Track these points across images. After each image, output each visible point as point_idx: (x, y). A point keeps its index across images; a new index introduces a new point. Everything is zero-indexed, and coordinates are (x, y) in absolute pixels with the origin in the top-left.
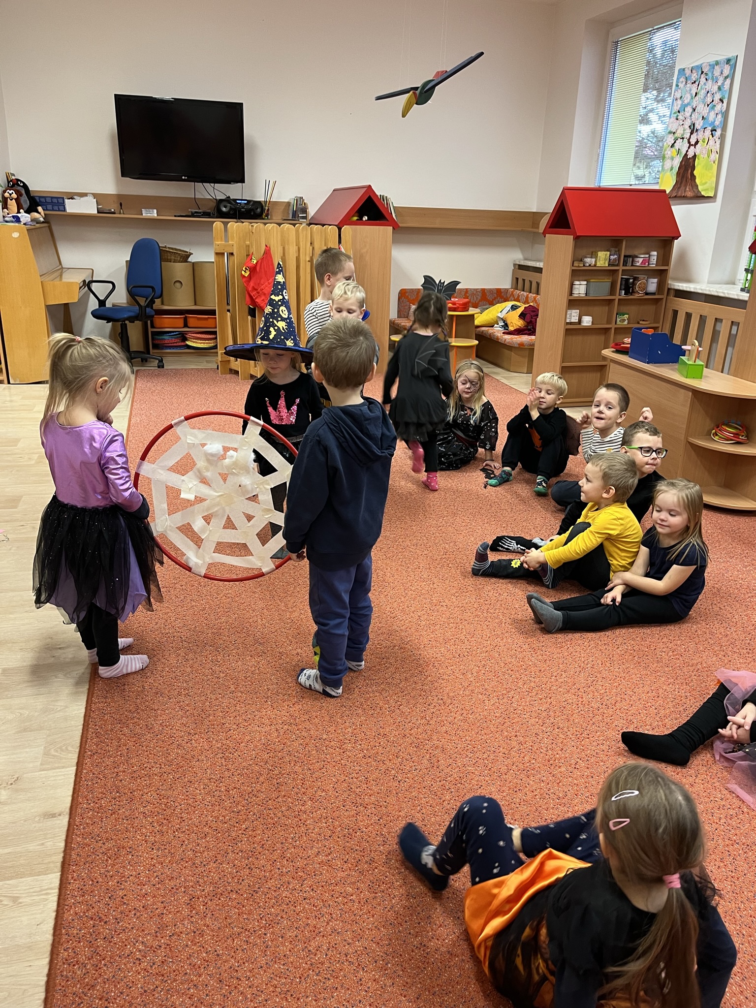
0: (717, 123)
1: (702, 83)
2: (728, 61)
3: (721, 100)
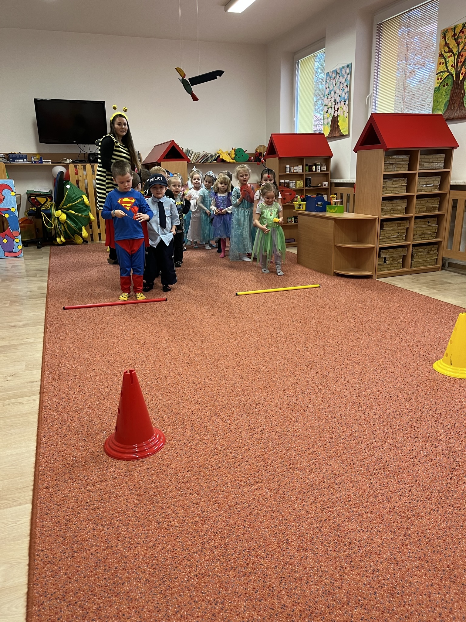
0: (346, 98)
1: (337, 79)
2: (348, 66)
3: (347, 86)
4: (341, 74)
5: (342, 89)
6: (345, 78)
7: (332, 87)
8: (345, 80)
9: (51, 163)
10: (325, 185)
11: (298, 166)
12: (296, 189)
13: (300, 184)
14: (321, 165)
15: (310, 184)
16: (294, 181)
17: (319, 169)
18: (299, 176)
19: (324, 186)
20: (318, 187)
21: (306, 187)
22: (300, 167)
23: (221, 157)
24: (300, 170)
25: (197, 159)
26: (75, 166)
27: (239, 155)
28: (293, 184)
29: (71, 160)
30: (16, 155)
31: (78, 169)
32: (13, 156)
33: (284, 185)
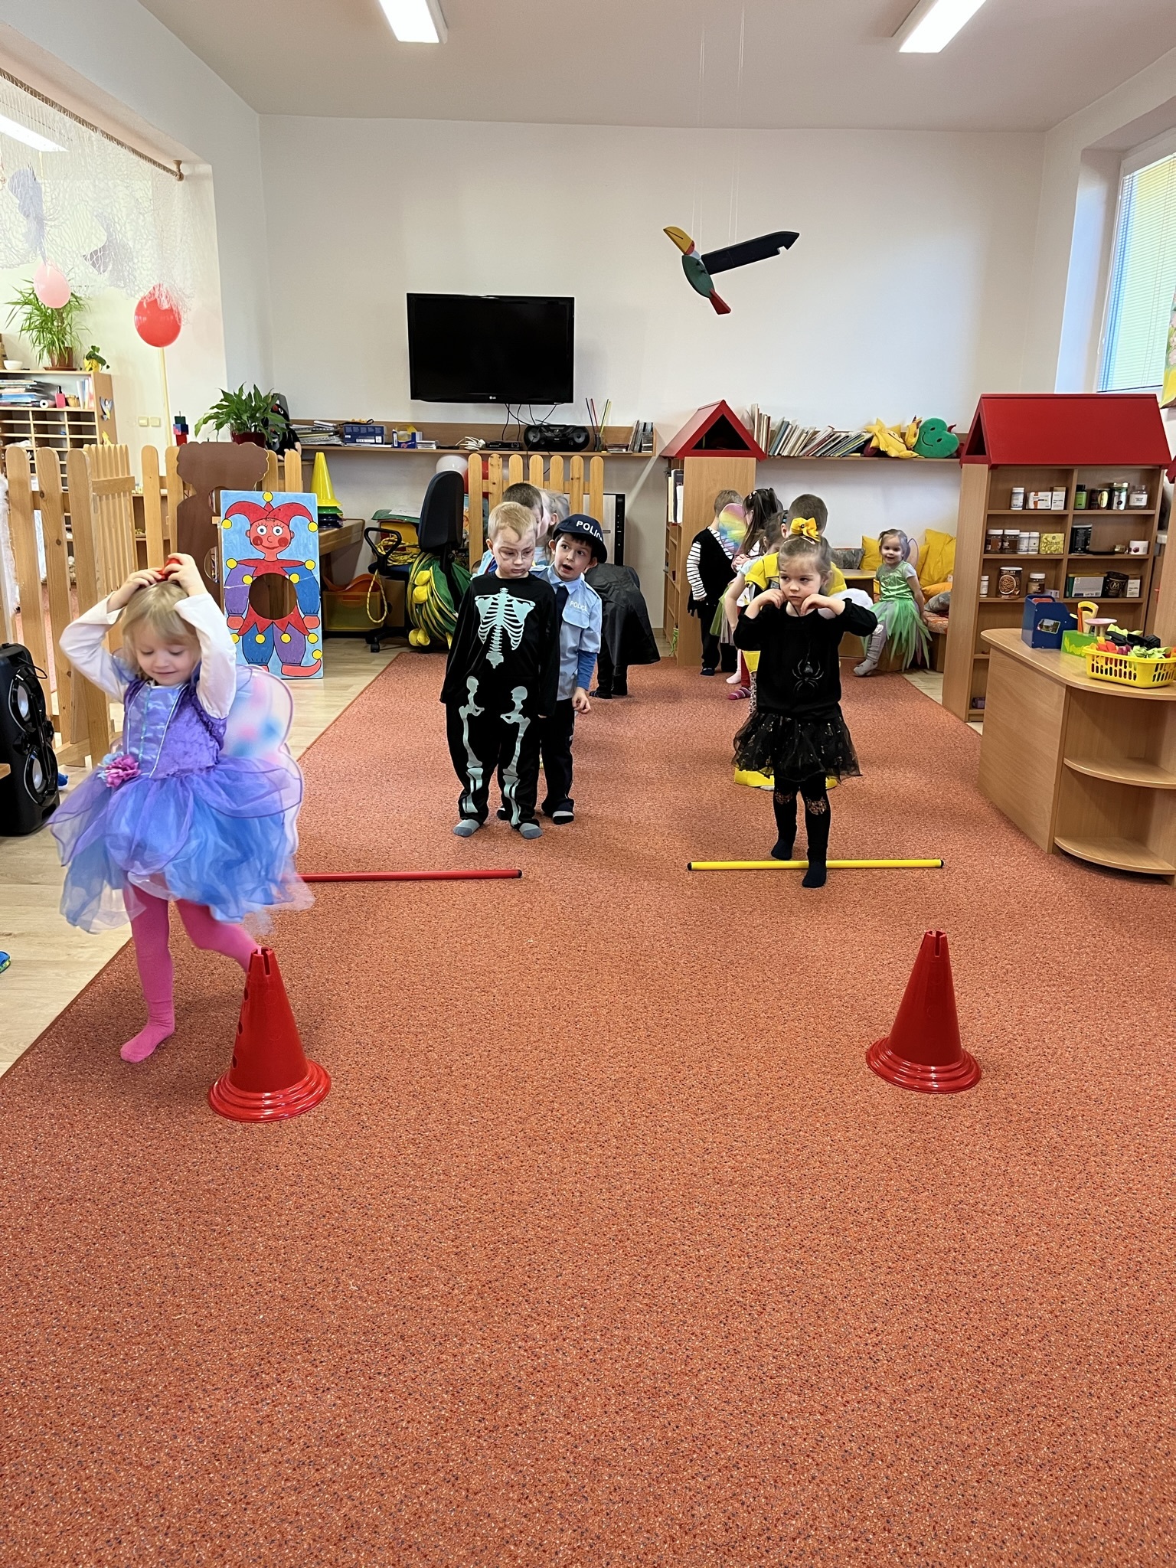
9: (435, 448)
10: (1137, 550)
11: (1052, 490)
12: (1039, 557)
13: (1056, 542)
14: (1130, 491)
15: (1086, 544)
16: (1036, 534)
17: (1120, 503)
18: (1054, 521)
19: (1132, 553)
20: (1114, 553)
21: (1070, 552)
22: (1060, 495)
24: (1058, 503)
25: (805, 446)
26: (485, 458)
27: (930, 437)
28: (1030, 542)
29: (482, 442)
30: (359, 428)
31: (490, 467)
32: (356, 430)
33: (1002, 545)
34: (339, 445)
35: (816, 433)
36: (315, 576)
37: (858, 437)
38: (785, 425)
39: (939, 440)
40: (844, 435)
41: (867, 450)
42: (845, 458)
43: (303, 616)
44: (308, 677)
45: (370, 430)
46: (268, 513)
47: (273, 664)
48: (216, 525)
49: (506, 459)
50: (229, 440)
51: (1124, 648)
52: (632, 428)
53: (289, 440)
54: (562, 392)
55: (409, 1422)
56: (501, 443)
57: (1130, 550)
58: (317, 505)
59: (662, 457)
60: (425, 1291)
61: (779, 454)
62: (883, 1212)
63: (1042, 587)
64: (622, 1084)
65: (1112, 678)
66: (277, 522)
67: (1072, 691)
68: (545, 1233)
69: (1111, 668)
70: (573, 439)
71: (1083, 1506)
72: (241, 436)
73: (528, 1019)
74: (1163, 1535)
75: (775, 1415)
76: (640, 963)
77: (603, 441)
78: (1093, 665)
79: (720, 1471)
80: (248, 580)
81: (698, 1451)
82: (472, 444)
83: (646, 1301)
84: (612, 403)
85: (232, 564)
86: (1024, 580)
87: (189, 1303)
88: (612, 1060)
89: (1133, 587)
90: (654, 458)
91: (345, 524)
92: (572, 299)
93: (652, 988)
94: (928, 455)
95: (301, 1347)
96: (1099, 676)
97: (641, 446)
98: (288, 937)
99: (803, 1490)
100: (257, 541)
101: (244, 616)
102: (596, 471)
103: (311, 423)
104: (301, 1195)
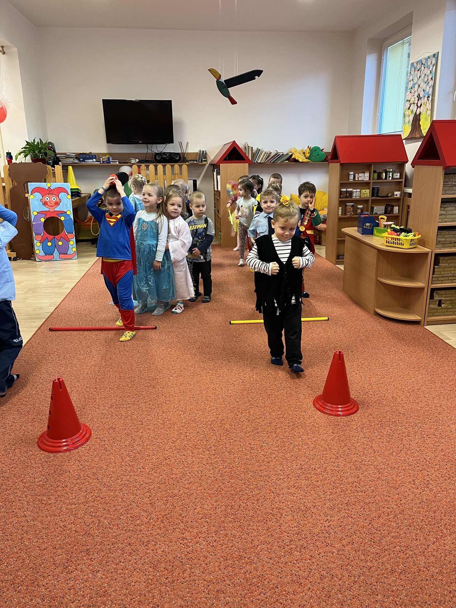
0: (430, 92)
1: (422, 70)
2: (434, 55)
3: (432, 79)
4: (426, 64)
5: (427, 82)
6: (431, 69)
7: (417, 79)
8: (431, 72)
9: (118, 163)
10: (397, 195)
11: (364, 173)
12: (360, 199)
13: (366, 193)
14: (393, 172)
15: (378, 193)
16: (359, 190)
17: (390, 177)
18: (364, 185)
20: (388, 197)
21: (372, 197)
22: (367, 175)
23: (293, 157)
24: (366, 178)
25: (267, 159)
26: (139, 167)
27: (315, 154)
28: (357, 193)
29: (137, 160)
30: (86, 156)
31: (141, 170)
32: (84, 156)
33: (346, 195)
34: (78, 163)
35: (271, 153)
36: (71, 217)
37: (287, 154)
38: (258, 150)
39: (318, 155)
40: (281, 154)
41: (291, 159)
42: (282, 163)
43: (67, 234)
44: (71, 259)
45: (91, 156)
46: (50, 192)
47: (55, 254)
48: (27, 197)
49: (147, 167)
50: (31, 161)
51: (398, 233)
52: (198, 153)
53: (56, 161)
54: (169, 139)
55: (135, 583)
56: (145, 160)
57: (394, 195)
58: (70, 188)
59: (211, 164)
60: (138, 522)
61: (257, 162)
62: (326, 468)
63: (362, 211)
64: (214, 423)
65: (394, 245)
66: (53, 195)
67: (380, 251)
68: (188, 491)
69: (394, 242)
70: (174, 158)
71: (419, 589)
72: (35, 160)
73: (173, 398)
74: (453, 598)
75: (291, 562)
76: (218, 370)
77: (187, 159)
78: (387, 241)
79: (270, 590)
80: (43, 220)
81: (260, 582)
82: (133, 161)
83: (232, 517)
84: (189, 143)
85: (35, 213)
86: (355, 208)
87: (34, 537)
88: (209, 413)
89: (396, 209)
90: (207, 165)
91: (83, 195)
92: (171, 101)
93: (224, 381)
94: (314, 161)
95: (85, 553)
96: (389, 245)
97: (202, 160)
98: (68, 370)
99: (306, 594)
100: (45, 204)
101: (42, 235)
102: (184, 171)
103: (65, 154)
104: (81, 484)
